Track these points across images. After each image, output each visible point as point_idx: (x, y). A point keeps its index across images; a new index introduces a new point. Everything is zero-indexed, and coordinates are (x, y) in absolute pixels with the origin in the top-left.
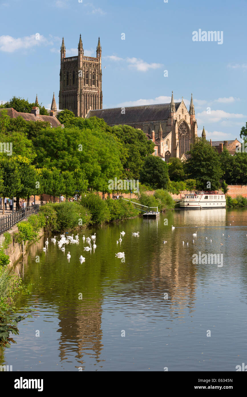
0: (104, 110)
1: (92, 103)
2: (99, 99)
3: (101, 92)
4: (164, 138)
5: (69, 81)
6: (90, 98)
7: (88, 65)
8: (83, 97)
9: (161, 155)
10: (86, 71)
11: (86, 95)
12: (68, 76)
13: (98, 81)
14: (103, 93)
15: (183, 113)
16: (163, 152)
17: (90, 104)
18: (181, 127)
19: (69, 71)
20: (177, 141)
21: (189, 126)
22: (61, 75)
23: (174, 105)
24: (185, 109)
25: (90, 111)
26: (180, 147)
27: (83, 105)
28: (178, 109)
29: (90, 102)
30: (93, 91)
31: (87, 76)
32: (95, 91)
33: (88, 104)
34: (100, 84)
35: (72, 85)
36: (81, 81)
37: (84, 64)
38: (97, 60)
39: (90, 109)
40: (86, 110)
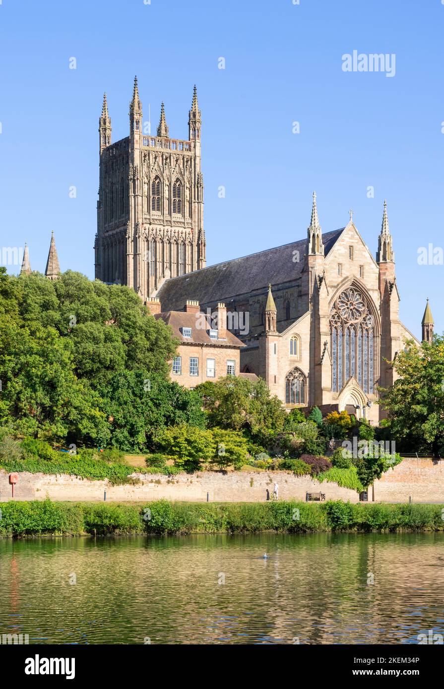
1: (174, 260)
2: (196, 249)
3: (200, 232)
6: (167, 246)
7: (159, 159)
8: (142, 244)
10: (153, 176)
11: (154, 240)
13: (190, 203)
17: (167, 264)
25: (167, 281)
27: (141, 266)
29: (166, 258)
30: (177, 229)
31: (156, 189)
32: (181, 229)
33: (159, 265)
34: (197, 210)
35: (119, 215)
36: (136, 201)
37: (145, 156)
38: (189, 145)
39: (167, 278)
40: (152, 279)
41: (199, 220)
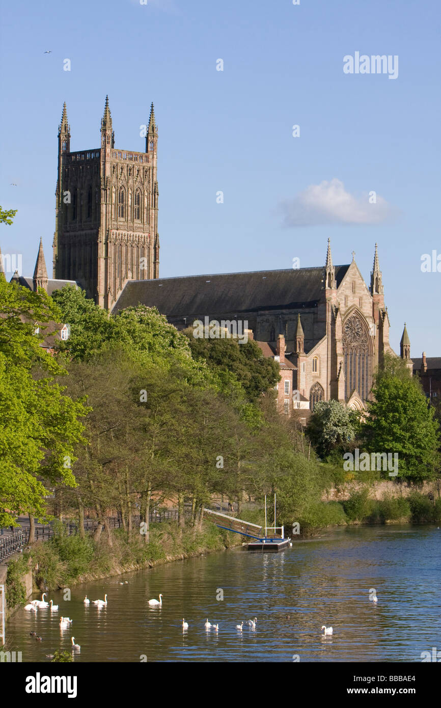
0: (164, 281)
1: (135, 263)
2: (152, 251)
3: (157, 236)
4: (307, 351)
5: (78, 210)
6: (130, 249)
7: (125, 171)
8: (111, 249)
9: (302, 393)
10: (120, 185)
11: (121, 243)
13: (148, 210)
14: (160, 239)
15: (354, 292)
16: (305, 385)
17: (129, 266)
18: (349, 325)
20: (340, 359)
21: (370, 322)
23: (333, 271)
24: (358, 281)
25: (129, 283)
26: (346, 373)
27: (111, 269)
28: (343, 283)
29: (129, 261)
30: (137, 234)
31: (121, 198)
32: (141, 234)
33: (124, 266)
34: (153, 217)
35: (84, 218)
36: (107, 209)
37: (114, 167)
38: (147, 157)
39: (130, 279)
40: (118, 280)
41: (156, 226)
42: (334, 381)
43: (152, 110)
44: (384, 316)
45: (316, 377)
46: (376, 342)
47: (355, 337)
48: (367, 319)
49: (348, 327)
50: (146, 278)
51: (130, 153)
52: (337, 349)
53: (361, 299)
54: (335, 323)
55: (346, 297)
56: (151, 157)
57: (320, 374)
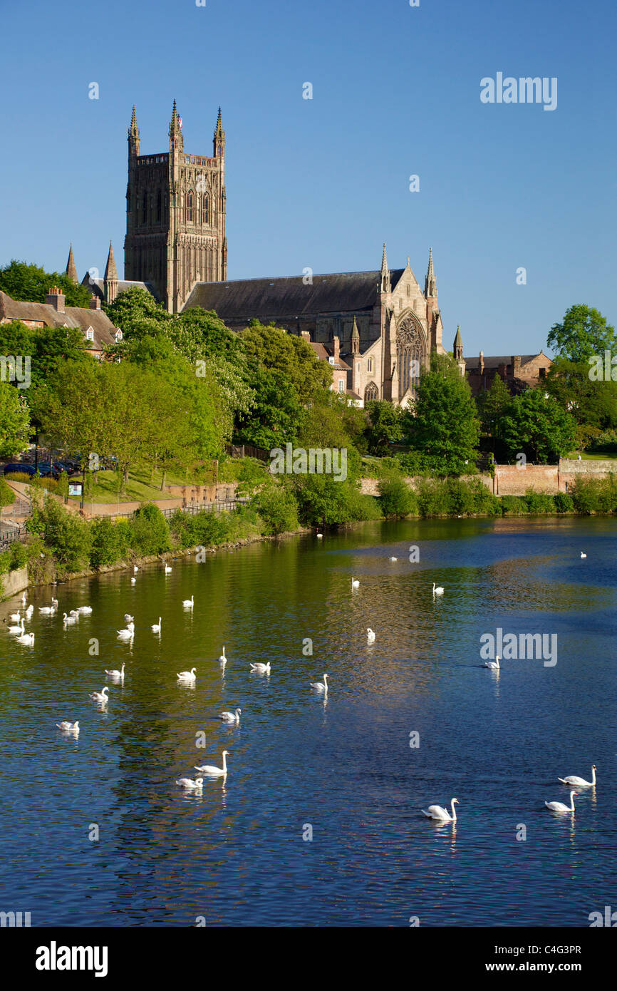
0: (230, 284)
1: (203, 265)
2: (220, 254)
3: (224, 240)
4: (362, 352)
5: (148, 212)
6: (198, 252)
7: (193, 175)
8: (180, 251)
9: (356, 392)
10: (188, 189)
11: (189, 247)
12: (145, 200)
13: (216, 214)
14: (227, 242)
15: (408, 295)
16: (360, 385)
17: (198, 269)
18: (404, 327)
19: (149, 189)
20: (394, 359)
21: (424, 324)
22: (128, 196)
23: (388, 275)
24: (413, 285)
25: (198, 284)
26: (400, 373)
27: (180, 271)
28: (398, 287)
29: (198, 263)
30: (206, 237)
31: (190, 202)
33: (192, 269)
34: (221, 220)
35: (154, 222)
36: (176, 212)
37: (182, 172)
38: (215, 162)
39: (198, 281)
40: (187, 282)
41: (224, 229)
42: (388, 380)
43: (220, 114)
44: (437, 318)
45: (371, 377)
46: (429, 343)
47: (408, 339)
48: (421, 321)
49: (401, 329)
50: (214, 280)
51: (198, 158)
52: (391, 350)
53: (415, 301)
54: (389, 325)
55: (401, 300)
56: (218, 161)
57: (375, 374)
